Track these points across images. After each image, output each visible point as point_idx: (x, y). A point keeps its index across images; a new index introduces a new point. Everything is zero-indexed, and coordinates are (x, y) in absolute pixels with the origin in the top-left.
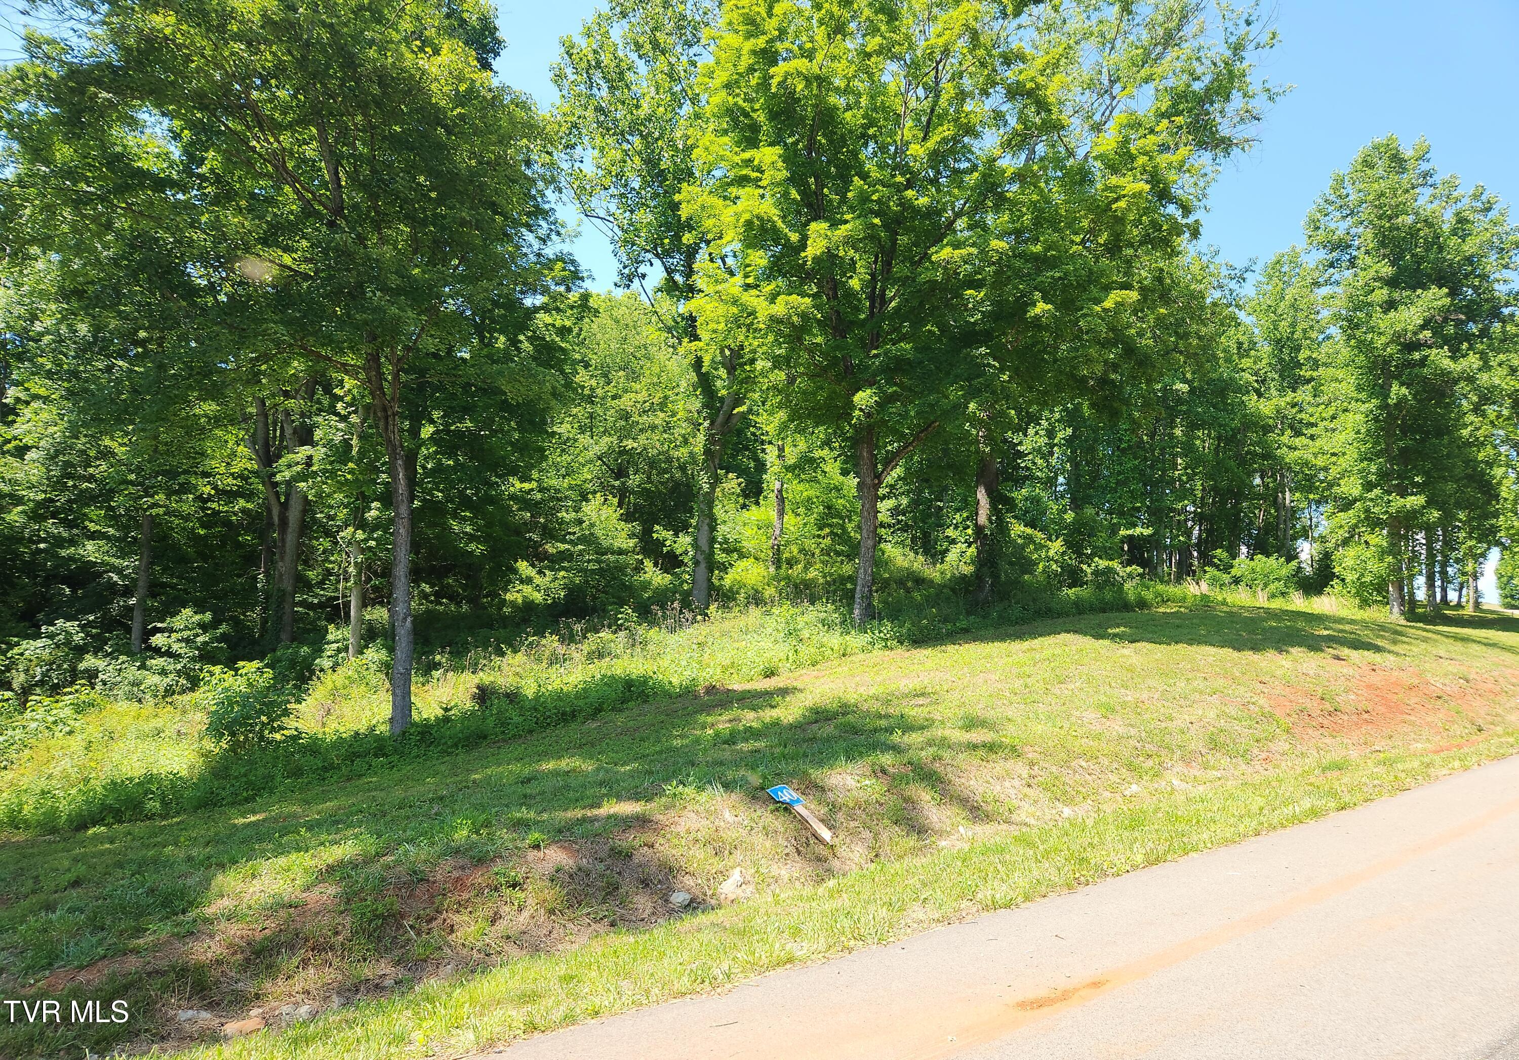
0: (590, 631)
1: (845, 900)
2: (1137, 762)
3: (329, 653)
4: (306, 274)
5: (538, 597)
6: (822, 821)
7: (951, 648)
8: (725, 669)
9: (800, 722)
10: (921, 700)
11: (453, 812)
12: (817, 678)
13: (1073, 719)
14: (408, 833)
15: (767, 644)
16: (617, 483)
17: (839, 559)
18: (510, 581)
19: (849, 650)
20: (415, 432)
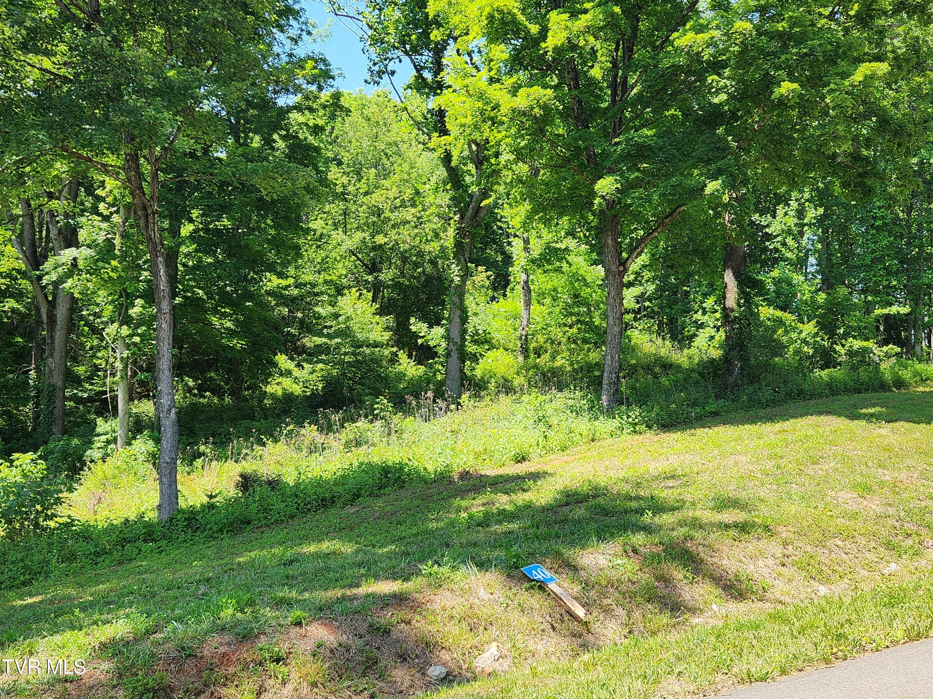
0: (348, 421)
1: (601, 673)
2: (895, 541)
3: (99, 445)
4: (65, 77)
5: (297, 390)
6: (576, 598)
7: (700, 432)
8: (477, 455)
9: (551, 505)
10: (671, 483)
11: (219, 592)
12: (566, 462)
13: (828, 499)
14: (177, 611)
15: (517, 430)
16: (370, 278)
17: (586, 347)
18: (270, 375)
19: (598, 434)
20: (175, 231)
